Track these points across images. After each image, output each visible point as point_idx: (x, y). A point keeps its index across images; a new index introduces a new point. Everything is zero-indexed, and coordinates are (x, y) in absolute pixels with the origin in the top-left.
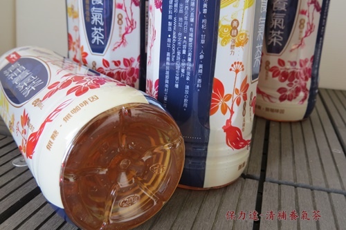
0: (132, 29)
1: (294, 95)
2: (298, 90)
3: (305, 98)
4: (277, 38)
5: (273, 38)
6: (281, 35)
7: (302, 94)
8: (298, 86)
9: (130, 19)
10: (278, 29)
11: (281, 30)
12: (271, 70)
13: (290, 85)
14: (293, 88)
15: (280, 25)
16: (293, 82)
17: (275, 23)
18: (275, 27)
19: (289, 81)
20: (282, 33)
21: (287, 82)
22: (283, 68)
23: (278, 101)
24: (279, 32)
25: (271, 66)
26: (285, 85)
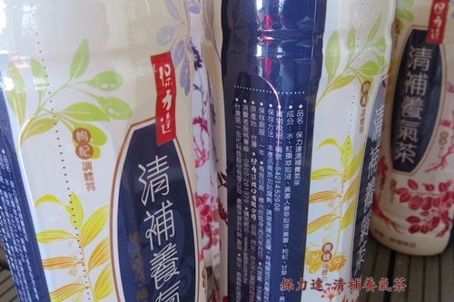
0: (204, 161)
1: (430, 226)
2: (435, 222)
3: (447, 228)
4: (408, 152)
5: (402, 152)
6: (412, 149)
7: (441, 225)
8: (436, 215)
9: (201, 150)
10: (408, 141)
11: (413, 143)
12: (398, 192)
13: (425, 214)
14: (429, 218)
15: (413, 136)
16: (430, 211)
17: (405, 134)
18: (404, 138)
19: (423, 208)
20: (415, 147)
21: (420, 210)
22: (416, 191)
23: (408, 233)
24: (410, 146)
25: (398, 187)
26: (418, 213)
